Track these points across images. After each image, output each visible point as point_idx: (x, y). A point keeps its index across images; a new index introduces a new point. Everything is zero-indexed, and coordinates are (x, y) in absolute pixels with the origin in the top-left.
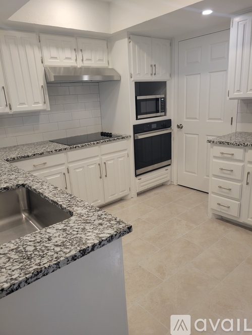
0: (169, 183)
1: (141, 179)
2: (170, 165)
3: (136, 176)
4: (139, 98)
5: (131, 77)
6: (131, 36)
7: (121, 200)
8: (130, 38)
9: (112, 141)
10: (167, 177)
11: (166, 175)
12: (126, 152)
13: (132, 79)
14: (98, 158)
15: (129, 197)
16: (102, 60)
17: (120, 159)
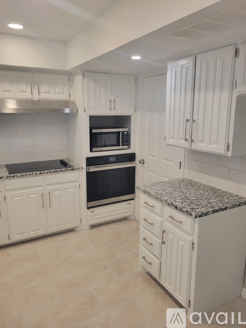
0: (132, 218)
1: (94, 211)
2: (133, 199)
3: (88, 208)
4: (94, 131)
5: (85, 112)
6: (85, 73)
7: (72, 230)
8: (84, 75)
9: (59, 172)
10: (129, 212)
11: (128, 210)
12: (78, 183)
13: (86, 113)
14: (42, 188)
15: (80, 229)
16: (63, 93)
17: (69, 190)
